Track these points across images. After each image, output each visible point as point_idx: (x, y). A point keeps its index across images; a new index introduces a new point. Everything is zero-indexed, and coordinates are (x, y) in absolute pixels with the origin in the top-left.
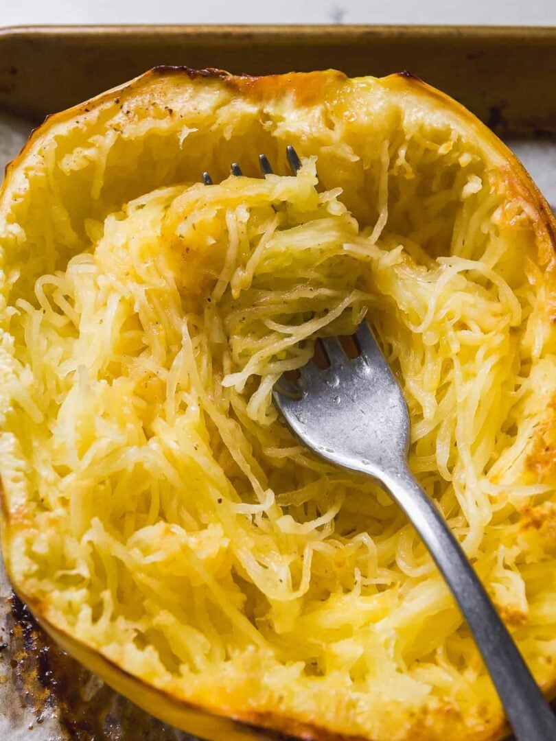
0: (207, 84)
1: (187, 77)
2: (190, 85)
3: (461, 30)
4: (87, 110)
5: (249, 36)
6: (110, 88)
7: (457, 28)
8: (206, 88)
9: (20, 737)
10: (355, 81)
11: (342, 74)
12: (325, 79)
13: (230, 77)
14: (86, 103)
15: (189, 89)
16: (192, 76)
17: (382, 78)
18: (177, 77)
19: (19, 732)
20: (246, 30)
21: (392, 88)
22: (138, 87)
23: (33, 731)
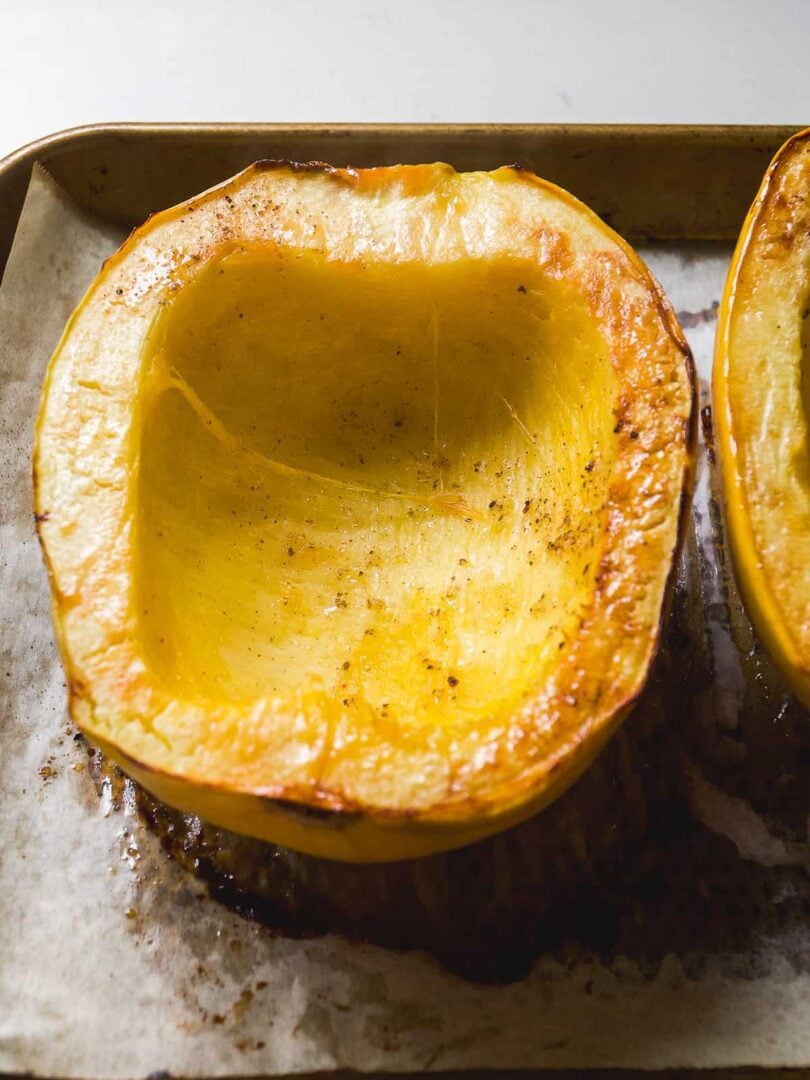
0: (310, 178)
1: (290, 172)
2: (293, 179)
3: (567, 128)
4: (191, 209)
5: (348, 134)
6: (214, 185)
7: (563, 125)
8: (310, 182)
9: (96, 825)
10: (464, 175)
11: (450, 167)
12: (431, 172)
13: (334, 170)
14: (190, 201)
15: (292, 182)
16: (295, 171)
17: (492, 172)
18: (279, 171)
19: (93, 820)
20: (344, 128)
21: (500, 180)
22: (240, 184)
23: (108, 819)
